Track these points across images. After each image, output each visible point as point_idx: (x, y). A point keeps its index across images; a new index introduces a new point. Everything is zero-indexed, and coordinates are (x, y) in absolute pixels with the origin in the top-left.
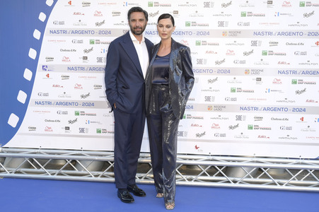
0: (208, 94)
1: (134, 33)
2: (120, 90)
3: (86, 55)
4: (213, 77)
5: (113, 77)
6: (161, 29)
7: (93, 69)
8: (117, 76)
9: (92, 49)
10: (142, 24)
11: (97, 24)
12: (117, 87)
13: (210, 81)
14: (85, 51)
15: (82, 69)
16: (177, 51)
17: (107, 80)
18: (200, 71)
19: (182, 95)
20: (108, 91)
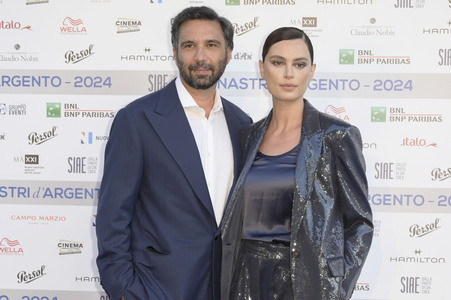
0: (410, 270)
1: (189, 82)
2: (140, 259)
3: (33, 149)
4: (423, 219)
5: (120, 219)
6: (278, 72)
7: (56, 193)
8: (134, 214)
9: (52, 133)
10: (213, 56)
11: (70, 58)
12: (131, 249)
13: (415, 231)
14: (33, 139)
15: (23, 192)
16: (318, 138)
17: (104, 225)
18: (385, 201)
19: (331, 275)
20: (105, 259)
